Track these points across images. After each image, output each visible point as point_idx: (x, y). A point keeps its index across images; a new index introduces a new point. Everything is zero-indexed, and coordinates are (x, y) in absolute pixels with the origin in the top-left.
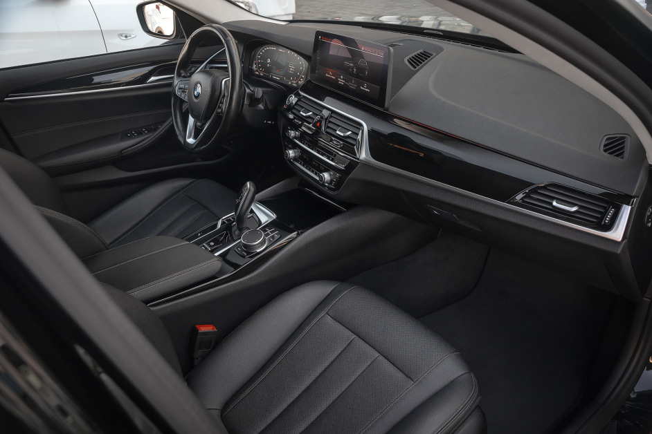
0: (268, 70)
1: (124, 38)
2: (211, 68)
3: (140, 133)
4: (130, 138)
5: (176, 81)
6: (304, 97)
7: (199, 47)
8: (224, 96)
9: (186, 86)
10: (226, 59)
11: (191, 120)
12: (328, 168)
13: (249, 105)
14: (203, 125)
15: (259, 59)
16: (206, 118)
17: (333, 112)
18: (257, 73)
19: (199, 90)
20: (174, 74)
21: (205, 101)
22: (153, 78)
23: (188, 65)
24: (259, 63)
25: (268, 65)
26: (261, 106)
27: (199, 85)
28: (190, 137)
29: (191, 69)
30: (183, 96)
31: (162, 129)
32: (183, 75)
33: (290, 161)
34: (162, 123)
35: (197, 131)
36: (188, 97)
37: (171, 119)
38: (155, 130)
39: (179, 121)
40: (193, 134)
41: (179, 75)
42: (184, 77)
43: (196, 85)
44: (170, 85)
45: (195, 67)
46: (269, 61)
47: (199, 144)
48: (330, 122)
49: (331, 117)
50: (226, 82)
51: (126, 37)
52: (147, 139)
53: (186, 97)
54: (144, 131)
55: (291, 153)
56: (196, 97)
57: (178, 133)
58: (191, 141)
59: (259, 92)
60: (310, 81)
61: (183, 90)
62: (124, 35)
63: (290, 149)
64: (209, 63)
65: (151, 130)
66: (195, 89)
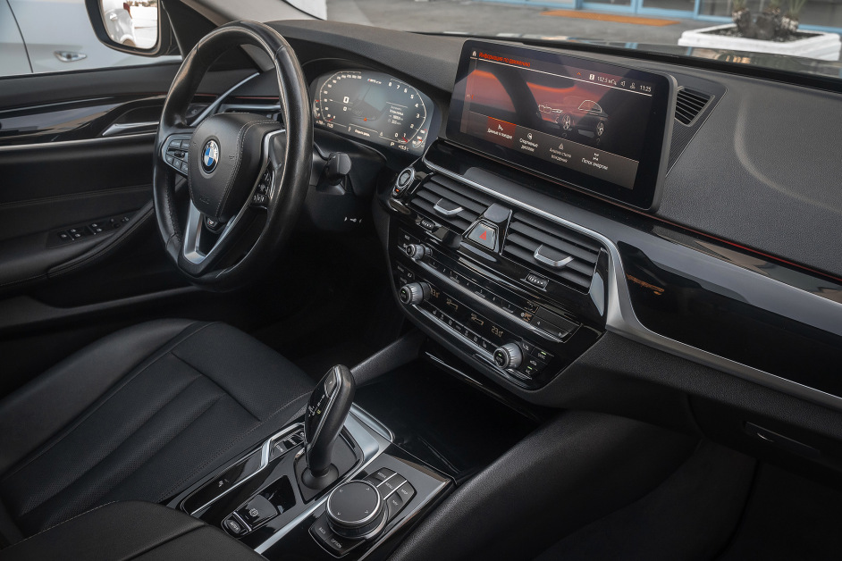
0: (345, 118)
1: (65, 59)
2: (230, 110)
3: (87, 233)
4: (67, 241)
5: (163, 134)
6: (437, 174)
7: (212, 70)
8: (270, 168)
9: (186, 145)
10: (279, 96)
11: (194, 214)
12: (513, 333)
13: (318, 187)
14: (221, 226)
15: (324, 96)
16: (230, 212)
17: (516, 209)
18: (321, 123)
19: (213, 153)
20: (159, 119)
21: (227, 176)
22: (114, 127)
23: (187, 104)
24: (325, 105)
25: (345, 109)
26: (339, 189)
27: (213, 143)
28: (191, 248)
29: (190, 112)
30: (177, 163)
31: (132, 223)
32: (177, 122)
33: (409, 307)
34: (132, 211)
35: (208, 239)
36: (190, 167)
37: (149, 206)
38: (116, 227)
39: (168, 213)
40: (197, 244)
41: (169, 122)
42: (180, 126)
43: (207, 142)
44: (152, 140)
45: (198, 108)
46: (346, 100)
47: (213, 265)
48: (512, 231)
49: (514, 220)
50: (272, 139)
51: (69, 57)
52: (102, 242)
53: (185, 168)
54: (95, 229)
55: (415, 291)
56: (208, 169)
57: (165, 239)
58: (194, 257)
59: (345, 162)
60: (440, 141)
61: (178, 153)
62: (65, 54)
63: (411, 281)
64: (226, 101)
65: (108, 227)
66: (205, 151)
